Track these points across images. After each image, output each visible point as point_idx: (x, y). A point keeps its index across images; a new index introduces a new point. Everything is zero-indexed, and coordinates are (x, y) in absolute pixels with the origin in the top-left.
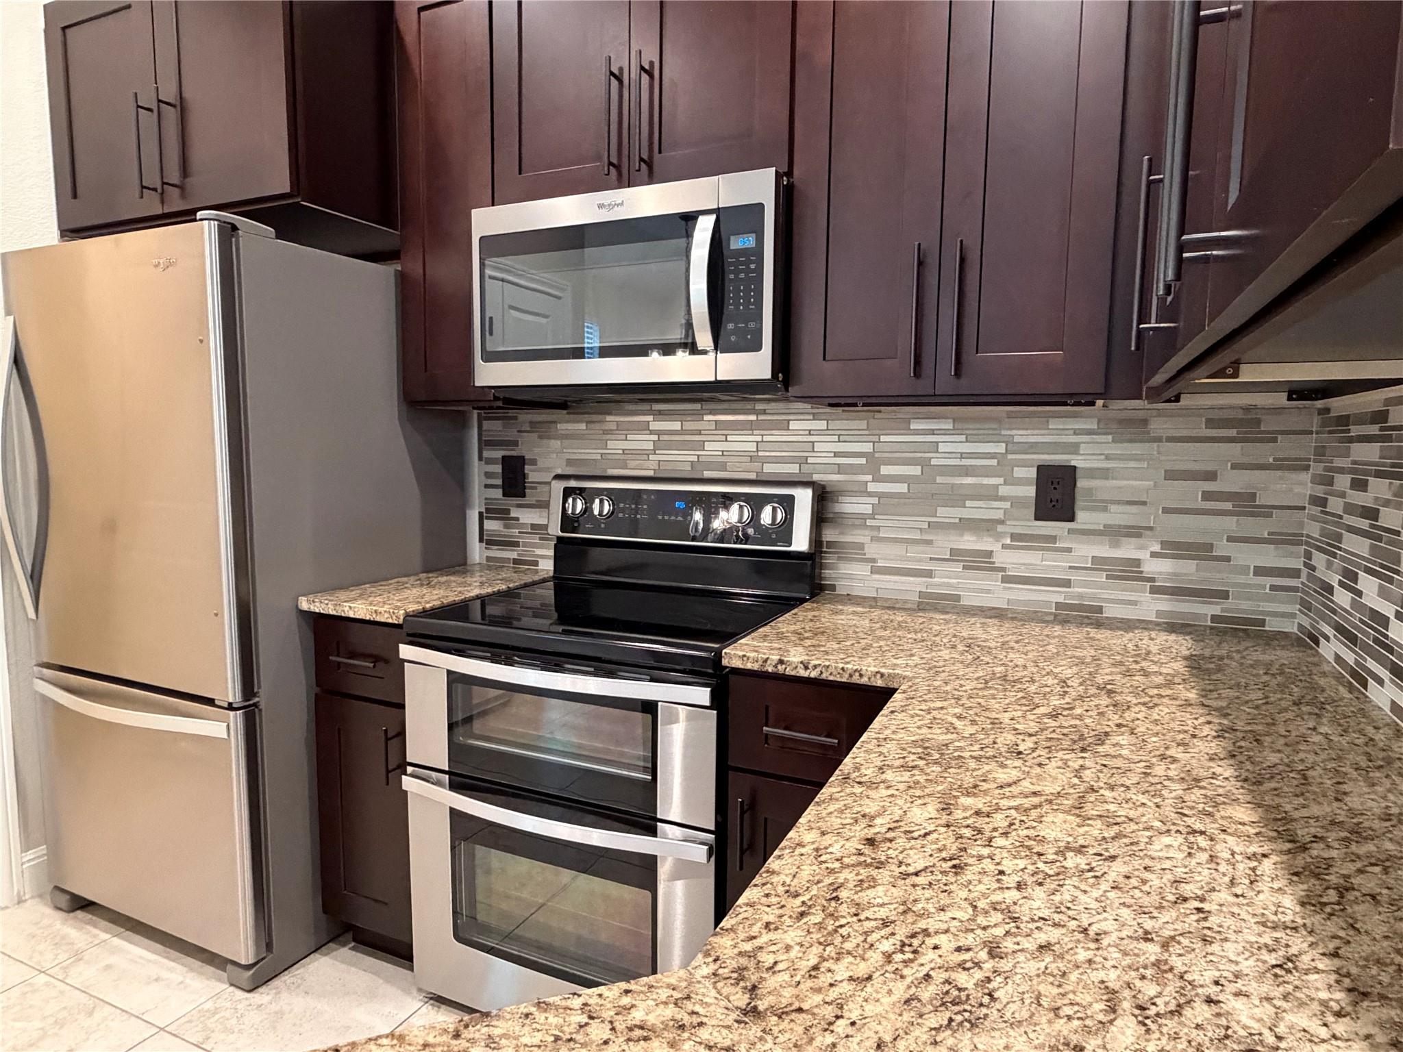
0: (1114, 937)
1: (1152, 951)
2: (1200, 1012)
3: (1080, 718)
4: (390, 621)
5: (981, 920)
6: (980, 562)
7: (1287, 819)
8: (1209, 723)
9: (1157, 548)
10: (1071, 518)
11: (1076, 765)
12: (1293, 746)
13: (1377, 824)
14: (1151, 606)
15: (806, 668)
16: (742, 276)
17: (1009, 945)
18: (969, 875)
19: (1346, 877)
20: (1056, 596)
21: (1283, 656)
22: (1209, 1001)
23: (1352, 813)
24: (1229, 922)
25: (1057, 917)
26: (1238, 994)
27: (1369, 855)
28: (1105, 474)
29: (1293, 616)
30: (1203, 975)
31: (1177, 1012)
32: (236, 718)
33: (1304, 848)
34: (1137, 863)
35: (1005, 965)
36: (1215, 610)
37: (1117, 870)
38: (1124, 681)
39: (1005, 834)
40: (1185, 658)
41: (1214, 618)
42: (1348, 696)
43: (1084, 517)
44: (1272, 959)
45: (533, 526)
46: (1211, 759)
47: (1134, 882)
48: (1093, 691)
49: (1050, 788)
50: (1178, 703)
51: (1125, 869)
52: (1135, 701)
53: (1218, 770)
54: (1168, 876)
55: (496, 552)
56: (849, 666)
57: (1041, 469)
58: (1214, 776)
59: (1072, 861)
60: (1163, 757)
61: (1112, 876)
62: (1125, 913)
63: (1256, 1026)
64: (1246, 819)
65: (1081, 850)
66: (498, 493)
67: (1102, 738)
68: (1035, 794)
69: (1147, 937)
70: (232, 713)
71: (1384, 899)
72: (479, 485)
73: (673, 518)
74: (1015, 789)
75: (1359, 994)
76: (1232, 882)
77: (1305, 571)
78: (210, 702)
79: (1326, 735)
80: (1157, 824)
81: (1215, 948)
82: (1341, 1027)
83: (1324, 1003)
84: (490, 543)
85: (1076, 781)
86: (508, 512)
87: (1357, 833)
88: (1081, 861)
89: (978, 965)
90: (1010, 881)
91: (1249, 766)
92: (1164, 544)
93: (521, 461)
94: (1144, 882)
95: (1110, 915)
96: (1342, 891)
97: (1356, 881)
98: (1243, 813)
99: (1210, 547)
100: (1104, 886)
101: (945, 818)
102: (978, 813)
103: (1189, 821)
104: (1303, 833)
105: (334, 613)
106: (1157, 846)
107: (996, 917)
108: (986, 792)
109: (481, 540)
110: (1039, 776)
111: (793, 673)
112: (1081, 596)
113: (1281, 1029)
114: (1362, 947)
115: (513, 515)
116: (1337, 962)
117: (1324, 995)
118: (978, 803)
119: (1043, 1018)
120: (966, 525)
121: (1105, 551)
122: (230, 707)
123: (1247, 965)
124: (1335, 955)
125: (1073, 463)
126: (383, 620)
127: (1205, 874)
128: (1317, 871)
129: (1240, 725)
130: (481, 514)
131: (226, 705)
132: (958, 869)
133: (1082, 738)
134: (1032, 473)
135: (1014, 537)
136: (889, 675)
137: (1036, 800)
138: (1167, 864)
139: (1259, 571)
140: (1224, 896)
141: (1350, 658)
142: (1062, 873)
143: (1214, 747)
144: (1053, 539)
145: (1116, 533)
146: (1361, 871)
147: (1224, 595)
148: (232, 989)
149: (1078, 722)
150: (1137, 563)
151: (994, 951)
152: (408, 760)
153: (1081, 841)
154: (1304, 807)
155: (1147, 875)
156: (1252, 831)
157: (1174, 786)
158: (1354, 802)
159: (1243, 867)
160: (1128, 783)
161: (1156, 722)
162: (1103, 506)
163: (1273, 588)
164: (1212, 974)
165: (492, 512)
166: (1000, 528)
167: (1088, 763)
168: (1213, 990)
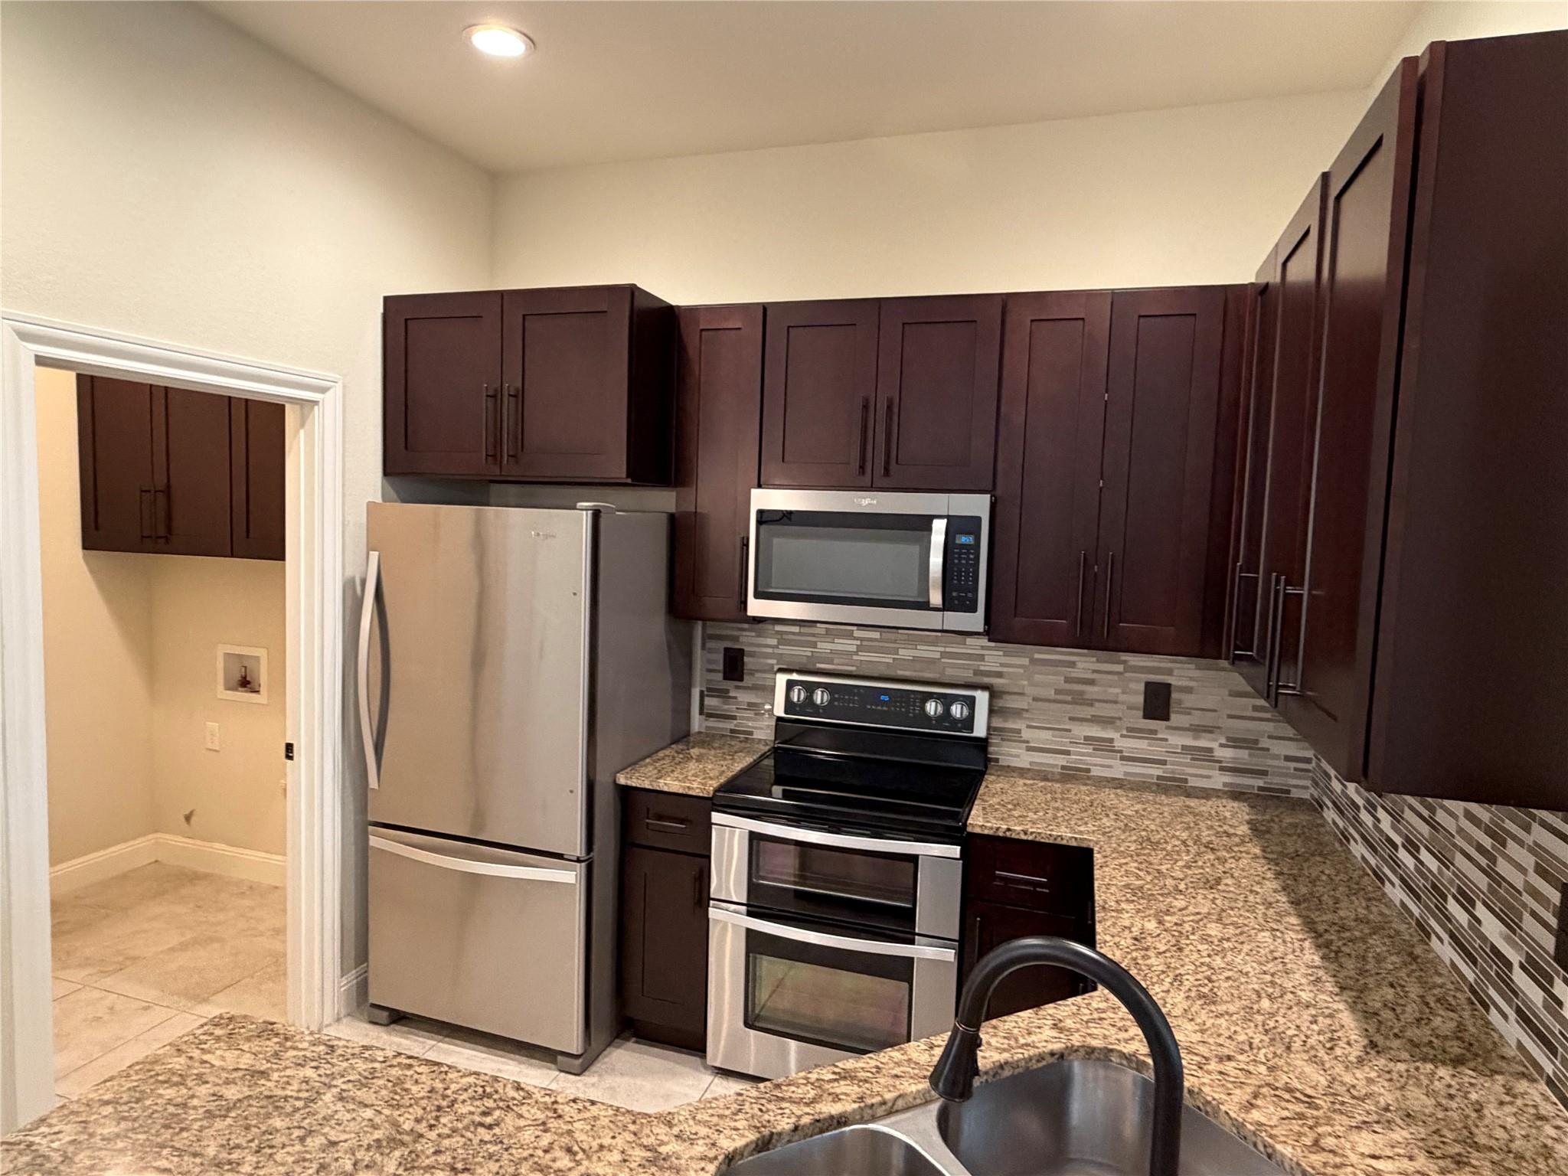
0: (1252, 973)
1: (1268, 978)
2: (1290, 996)
3: (1202, 868)
4: (701, 795)
5: (1199, 969)
6: (1104, 746)
7: (1314, 923)
8: (1270, 869)
9: (1224, 741)
10: (1167, 718)
11: (1211, 896)
12: (1313, 882)
13: (1353, 924)
14: (1219, 780)
15: (1026, 834)
16: (963, 562)
17: (1214, 977)
18: (1186, 951)
19: (1339, 947)
20: (1156, 771)
21: (1302, 818)
22: (1292, 993)
23: (1342, 918)
24: (1294, 966)
25: (1229, 967)
26: (1301, 990)
27: (1347, 937)
28: (1189, 690)
29: (1306, 788)
30: (1289, 985)
31: (1281, 996)
32: (581, 868)
33: (1321, 936)
34: (1254, 944)
35: (1216, 984)
36: (1260, 783)
37: (1246, 948)
38: (1218, 841)
39: (1193, 934)
40: (1248, 823)
41: (1260, 788)
42: (1340, 849)
43: (1175, 719)
44: (1312, 978)
45: (749, 704)
46: (1275, 892)
47: (1254, 952)
48: (1203, 849)
49: (1205, 910)
50: (1250, 856)
51: (1249, 947)
52: (1228, 856)
53: (1279, 898)
54: (1267, 950)
55: (712, 723)
56: (1054, 833)
57: (1148, 684)
58: (1278, 901)
59: (1226, 945)
60: (1251, 891)
61: (1245, 950)
62: (1254, 964)
63: (1308, 999)
64: (1295, 923)
65: (1228, 940)
66: (720, 676)
67: (1218, 881)
68: (1198, 913)
69: (1265, 973)
70: (578, 864)
71: (1353, 956)
72: (701, 670)
73: (879, 708)
74: (1188, 912)
75: (1342, 988)
76: (1294, 951)
77: (1314, 760)
78: (560, 856)
79: (1329, 875)
80: (1257, 927)
81: (1291, 976)
82: (1336, 998)
83: (1331, 992)
84: (710, 715)
85: (1214, 906)
86: (727, 691)
87: (1344, 928)
88: (1230, 944)
89: (1206, 985)
90: (1205, 954)
91: (1293, 895)
92: (1228, 739)
93: (741, 652)
94: (1258, 952)
95: (1248, 965)
96: (1336, 953)
97: (1343, 949)
98: (1294, 920)
99: (1256, 742)
100: (1243, 954)
101: (1162, 927)
102: (1176, 924)
103: (1271, 924)
104: (1321, 928)
105: (650, 787)
106: (1260, 937)
107: (1205, 968)
108: (1174, 913)
109: (701, 713)
110: (1195, 904)
111: (1017, 837)
112: (1173, 772)
113: (1317, 1000)
114: (1345, 973)
115: (732, 694)
116: (1336, 979)
117: (1331, 989)
118: (1174, 919)
119: (1236, 1000)
120: (1096, 720)
121: (1190, 742)
122: (578, 860)
123: (1304, 981)
124: (1334, 976)
125: (1169, 682)
126: (694, 794)
127: (1282, 949)
128: (1328, 945)
129: (1285, 870)
130: (702, 692)
131: (575, 859)
132: (1180, 949)
133: (1208, 881)
134: (1142, 687)
135: (1129, 730)
136: (1081, 839)
137: (1199, 917)
138: (1266, 945)
139: (1288, 758)
140: (1291, 956)
141: (1341, 824)
142: (1224, 949)
143: (1275, 885)
144: (1155, 732)
145: (1197, 730)
146: (1345, 944)
147: (1264, 773)
148: (562, 1074)
149: (1201, 871)
150: (1210, 750)
151: (1210, 980)
152: (712, 896)
153: (1227, 936)
154: (1320, 916)
155: (1258, 949)
156: (1298, 928)
157: (1260, 907)
158: (1342, 913)
159: (1297, 944)
160: (1239, 906)
161: (1243, 870)
162: (1187, 712)
163: (1295, 769)
164: (1291, 984)
165: (711, 691)
166: (1118, 723)
167: (1217, 896)
168: (1292, 989)
